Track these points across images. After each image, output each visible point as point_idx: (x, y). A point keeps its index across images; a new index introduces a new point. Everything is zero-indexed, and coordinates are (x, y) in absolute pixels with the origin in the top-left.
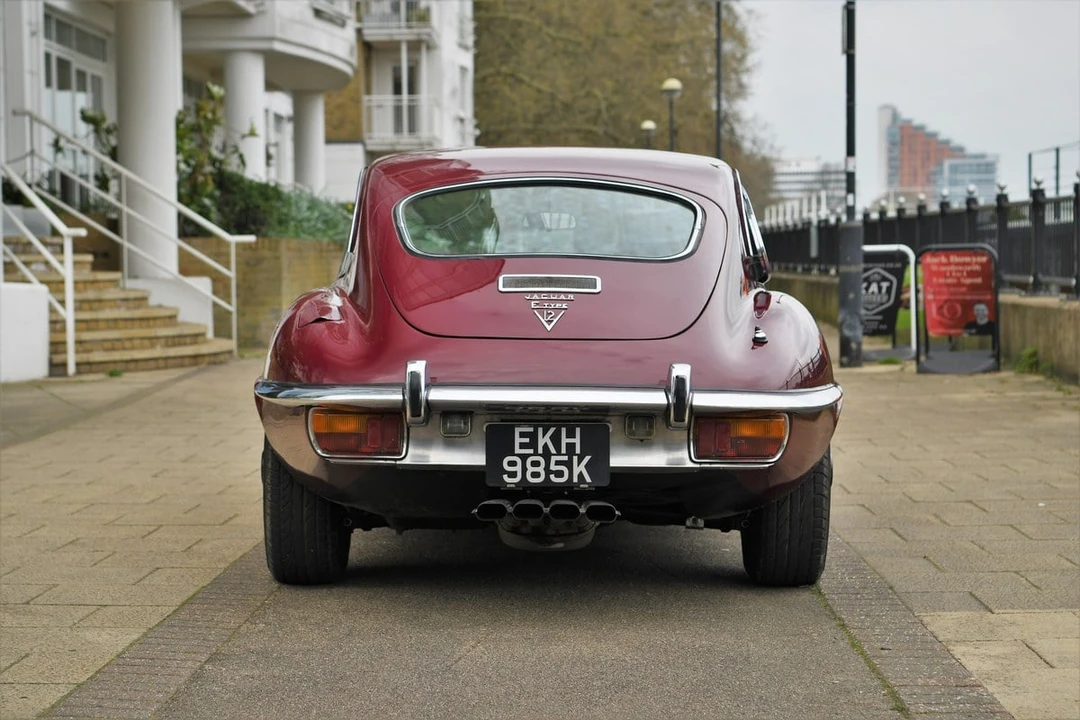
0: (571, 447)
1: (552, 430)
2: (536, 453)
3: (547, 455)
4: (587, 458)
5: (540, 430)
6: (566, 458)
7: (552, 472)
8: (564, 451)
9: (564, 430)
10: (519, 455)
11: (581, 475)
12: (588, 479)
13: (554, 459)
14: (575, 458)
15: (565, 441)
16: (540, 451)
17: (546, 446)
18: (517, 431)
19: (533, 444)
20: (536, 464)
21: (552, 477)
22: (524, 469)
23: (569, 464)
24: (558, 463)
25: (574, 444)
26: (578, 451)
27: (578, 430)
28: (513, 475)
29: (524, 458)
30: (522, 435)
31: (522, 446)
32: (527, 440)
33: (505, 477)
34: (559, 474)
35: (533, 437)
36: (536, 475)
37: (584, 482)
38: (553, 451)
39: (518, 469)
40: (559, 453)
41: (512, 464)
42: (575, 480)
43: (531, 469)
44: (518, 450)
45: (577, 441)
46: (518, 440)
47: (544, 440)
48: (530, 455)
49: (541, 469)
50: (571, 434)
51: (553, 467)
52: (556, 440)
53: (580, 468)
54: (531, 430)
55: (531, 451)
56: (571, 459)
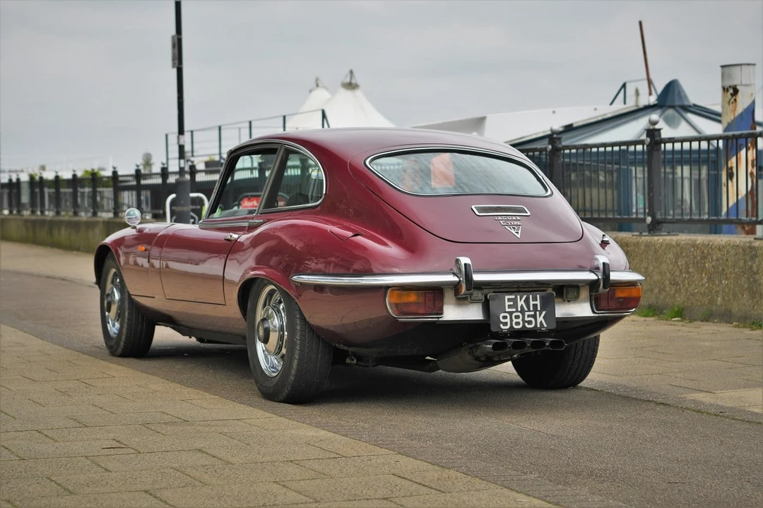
0: (535, 306)
1: (525, 296)
2: (517, 311)
3: (523, 311)
4: (544, 313)
5: (518, 297)
6: (533, 313)
7: (526, 322)
8: (531, 309)
9: (530, 297)
10: (508, 312)
11: (541, 322)
12: (545, 326)
13: (527, 314)
14: (538, 313)
15: (532, 303)
16: (519, 310)
17: (522, 306)
18: (506, 298)
19: (515, 305)
20: (517, 317)
21: (526, 324)
22: (511, 320)
23: (534, 316)
24: (529, 316)
25: (537, 305)
26: (539, 309)
27: (538, 297)
28: (505, 324)
29: (511, 314)
30: (509, 300)
31: (510, 306)
32: (512, 303)
33: (501, 325)
34: (530, 322)
35: (515, 301)
36: (518, 323)
37: (544, 327)
38: (526, 309)
39: (508, 320)
40: (529, 311)
41: (505, 317)
42: (539, 326)
43: (515, 320)
44: (507, 310)
45: (538, 303)
46: (507, 303)
47: (521, 303)
48: (514, 312)
49: (520, 320)
50: (535, 299)
51: (527, 319)
52: (527, 301)
53: (540, 319)
54: (513, 297)
55: (514, 310)
56: (535, 314)
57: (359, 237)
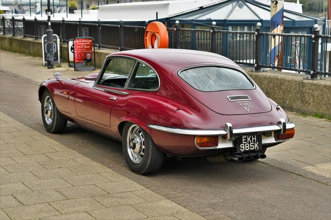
0: (254, 140)
1: (250, 136)
2: (247, 143)
3: (249, 143)
4: (258, 143)
5: (248, 137)
6: (253, 143)
7: (251, 147)
9: (253, 136)
10: (244, 144)
11: (256, 147)
12: (258, 148)
15: (253, 139)
16: (248, 142)
17: (249, 141)
18: (243, 137)
19: (246, 141)
20: (247, 145)
22: (245, 147)
23: (254, 145)
24: (252, 145)
26: (256, 141)
27: (255, 136)
28: (242, 149)
29: (245, 144)
30: (244, 138)
31: (244, 141)
32: (245, 140)
33: (241, 149)
34: (252, 147)
35: (246, 139)
36: (247, 148)
37: (258, 149)
38: (251, 142)
39: (244, 147)
40: (252, 142)
41: (242, 146)
42: (255, 149)
44: (243, 143)
46: (243, 140)
47: (249, 139)
48: (246, 143)
49: (248, 147)
50: (254, 137)
51: (251, 146)
52: (251, 139)
53: (256, 145)
54: (246, 137)
55: (246, 142)
56: (254, 143)
57: (180, 110)
